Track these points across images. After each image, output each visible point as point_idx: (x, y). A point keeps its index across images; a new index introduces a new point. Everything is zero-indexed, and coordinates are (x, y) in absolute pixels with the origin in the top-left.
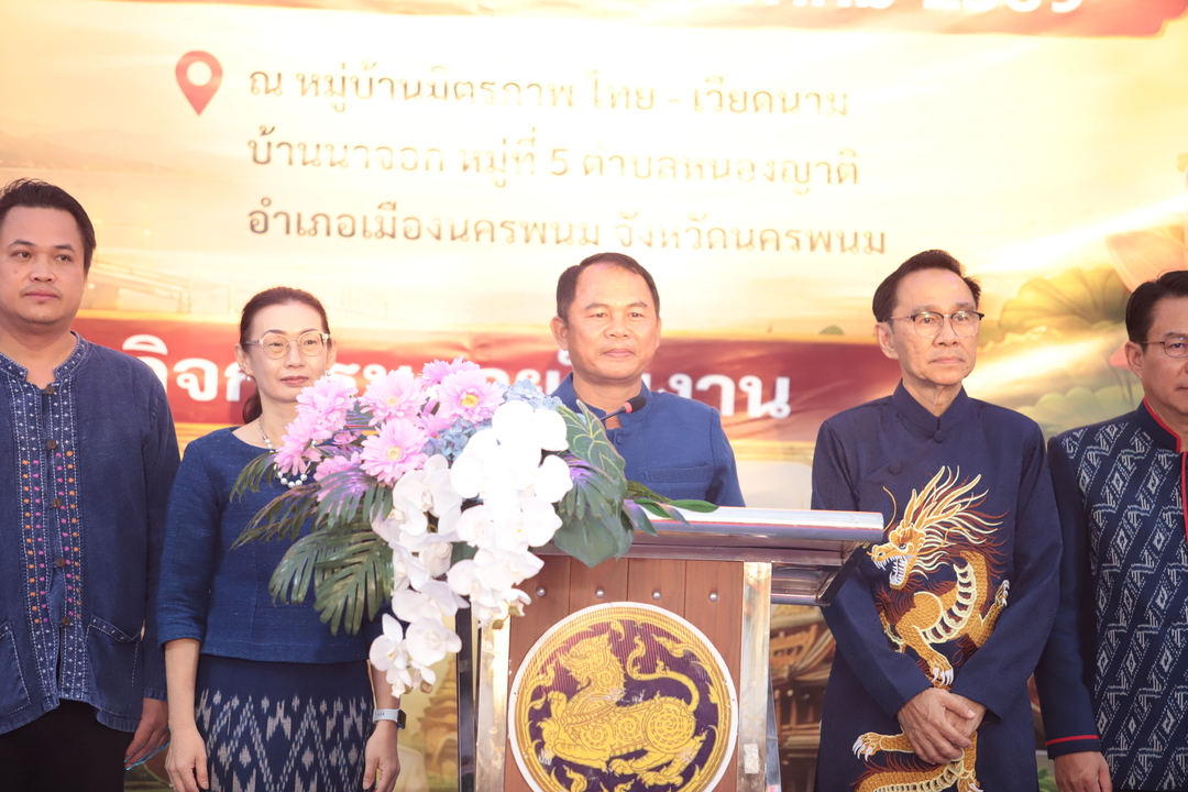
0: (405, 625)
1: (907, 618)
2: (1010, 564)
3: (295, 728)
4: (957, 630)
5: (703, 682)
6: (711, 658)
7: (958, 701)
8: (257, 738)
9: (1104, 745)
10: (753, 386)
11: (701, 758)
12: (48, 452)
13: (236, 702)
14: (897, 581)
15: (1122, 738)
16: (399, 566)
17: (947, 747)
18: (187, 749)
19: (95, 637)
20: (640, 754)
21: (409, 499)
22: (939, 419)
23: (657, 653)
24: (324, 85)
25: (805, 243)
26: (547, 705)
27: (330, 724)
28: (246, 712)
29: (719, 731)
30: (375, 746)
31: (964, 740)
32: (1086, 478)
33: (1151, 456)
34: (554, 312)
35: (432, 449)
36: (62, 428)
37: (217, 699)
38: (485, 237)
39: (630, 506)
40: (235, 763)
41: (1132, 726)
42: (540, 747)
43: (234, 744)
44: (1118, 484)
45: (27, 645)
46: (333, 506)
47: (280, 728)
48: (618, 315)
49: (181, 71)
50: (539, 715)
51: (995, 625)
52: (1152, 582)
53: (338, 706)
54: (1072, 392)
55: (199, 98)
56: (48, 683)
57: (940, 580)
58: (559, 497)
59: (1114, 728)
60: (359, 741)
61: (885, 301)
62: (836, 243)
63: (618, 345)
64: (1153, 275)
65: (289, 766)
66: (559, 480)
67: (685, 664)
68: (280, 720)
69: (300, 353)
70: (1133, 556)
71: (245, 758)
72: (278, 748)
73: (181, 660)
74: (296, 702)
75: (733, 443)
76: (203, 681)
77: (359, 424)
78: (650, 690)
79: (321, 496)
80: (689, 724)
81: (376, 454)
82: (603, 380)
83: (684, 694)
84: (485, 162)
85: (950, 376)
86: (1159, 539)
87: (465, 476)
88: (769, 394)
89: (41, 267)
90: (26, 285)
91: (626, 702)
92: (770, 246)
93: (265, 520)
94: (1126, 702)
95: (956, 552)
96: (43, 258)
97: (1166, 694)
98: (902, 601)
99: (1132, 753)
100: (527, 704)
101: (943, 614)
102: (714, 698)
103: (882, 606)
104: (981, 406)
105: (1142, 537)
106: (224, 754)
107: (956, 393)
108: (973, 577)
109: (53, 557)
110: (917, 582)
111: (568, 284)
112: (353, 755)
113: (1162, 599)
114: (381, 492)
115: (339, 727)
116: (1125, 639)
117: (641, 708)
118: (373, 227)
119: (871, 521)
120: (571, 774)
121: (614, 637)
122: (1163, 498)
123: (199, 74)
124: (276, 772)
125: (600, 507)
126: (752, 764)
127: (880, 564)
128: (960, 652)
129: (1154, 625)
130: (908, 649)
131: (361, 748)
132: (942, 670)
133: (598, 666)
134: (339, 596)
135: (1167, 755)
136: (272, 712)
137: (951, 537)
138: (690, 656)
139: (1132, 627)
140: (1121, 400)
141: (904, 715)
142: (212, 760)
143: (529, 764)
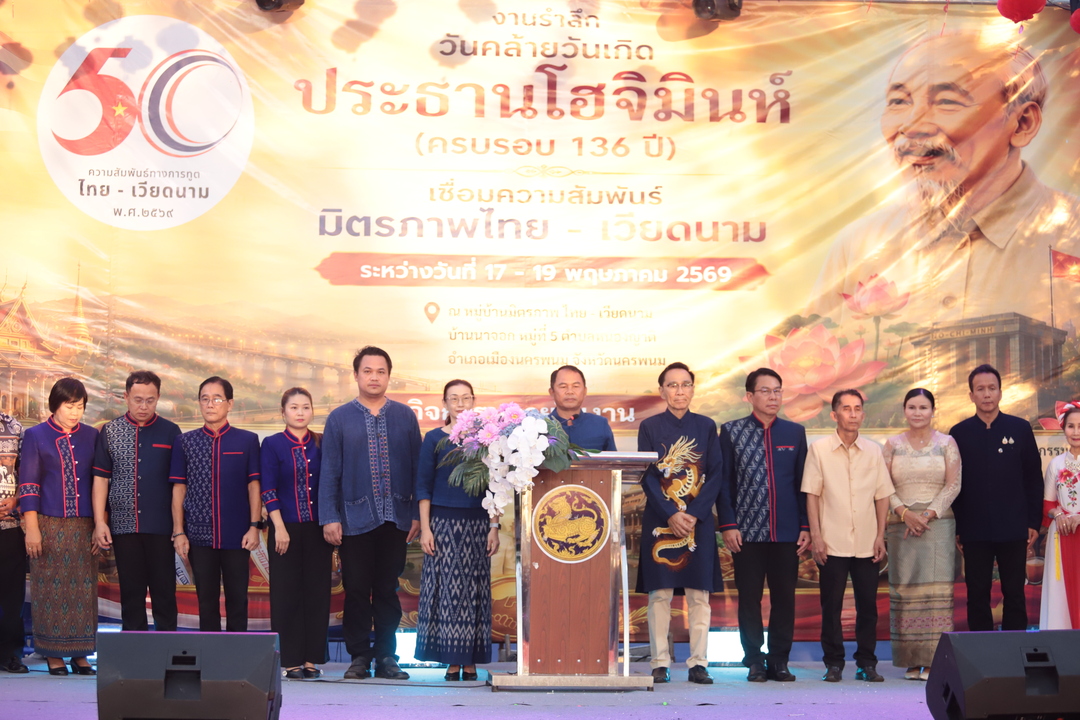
0: (493, 494)
1: (670, 488)
2: (705, 468)
3: (463, 529)
4: (687, 492)
5: (598, 512)
6: (601, 503)
7: (688, 516)
8: (450, 533)
9: (739, 527)
10: (622, 412)
11: (598, 537)
12: (378, 438)
13: (443, 521)
14: (667, 476)
15: (745, 525)
16: (491, 474)
17: (684, 532)
18: (427, 538)
19: (395, 500)
20: (577, 536)
21: (494, 450)
22: (680, 420)
23: (582, 502)
24: (474, 312)
25: (638, 362)
26: (545, 520)
27: (475, 528)
28: (447, 524)
29: (604, 528)
30: (491, 536)
31: (690, 529)
32: (733, 437)
33: (755, 430)
34: (549, 387)
35: (502, 433)
36: (383, 429)
37: (437, 520)
38: (529, 363)
39: (571, 451)
40: (444, 541)
41: (748, 521)
42: (543, 535)
43: (443, 535)
44: (744, 439)
45: (373, 502)
46: (468, 454)
47: (458, 529)
48: (570, 387)
49: (426, 309)
50: (542, 524)
51: (701, 489)
52: (755, 472)
53: (478, 522)
54: (731, 410)
55: (432, 318)
56: (380, 515)
57: (682, 475)
58: (544, 449)
59: (742, 522)
60: (485, 533)
61: (661, 379)
62: (648, 362)
63: (570, 397)
64: (755, 369)
65: (462, 542)
66: (544, 443)
67: (593, 505)
68: (458, 527)
69: (463, 402)
70: (749, 463)
71: (447, 539)
72: (458, 536)
73: (424, 507)
74: (463, 521)
75: (613, 430)
76: (432, 514)
77: (478, 425)
78: (580, 514)
79: (465, 450)
80: (594, 526)
81: (482, 436)
82: (566, 409)
83: (592, 516)
84: (529, 337)
85: (684, 406)
86: (757, 458)
87: (512, 443)
88: (627, 413)
89: (374, 376)
90: (369, 382)
91: (572, 518)
92: (626, 364)
93: (447, 459)
94: (746, 512)
95: (687, 465)
96: (375, 373)
97: (759, 510)
98: (669, 482)
99: (748, 530)
100: (538, 520)
101: (683, 487)
102: (602, 517)
103: (663, 484)
104: (695, 415)
105: (752, 457)
106: (440, 538)
107: (685, 411)
108: (692, 474)
109: (381, 473)
110: (673, 476)
111: (554, 376)
112: (483, 539)
113: (758, 478)
114: (484, 448)
115: (478, 529)
116: (746, 492)
117: (577, 520)
118: (491, 360)
119: (654, 455)
120: (554, 543)
121: (567, 497)
122: (759, 444)
123: (432, 310)
124: (457, 544)
125: (559, 452)
126: (616, 538)
127: (661, 470)
128: (688, 499)
129: (755, 487)
130: (671, 499)
131: (486, 536)
132: (683, 506)
133: (563, 508)
134: (471, 484)
135: (759, 530)
136: (456, 524)
137: (685, 460)
138: (594, 503)
139: (748, 487)
140: (746, 411)
141: (669, 521)
142: (436, 540)
143: (539, 540)
